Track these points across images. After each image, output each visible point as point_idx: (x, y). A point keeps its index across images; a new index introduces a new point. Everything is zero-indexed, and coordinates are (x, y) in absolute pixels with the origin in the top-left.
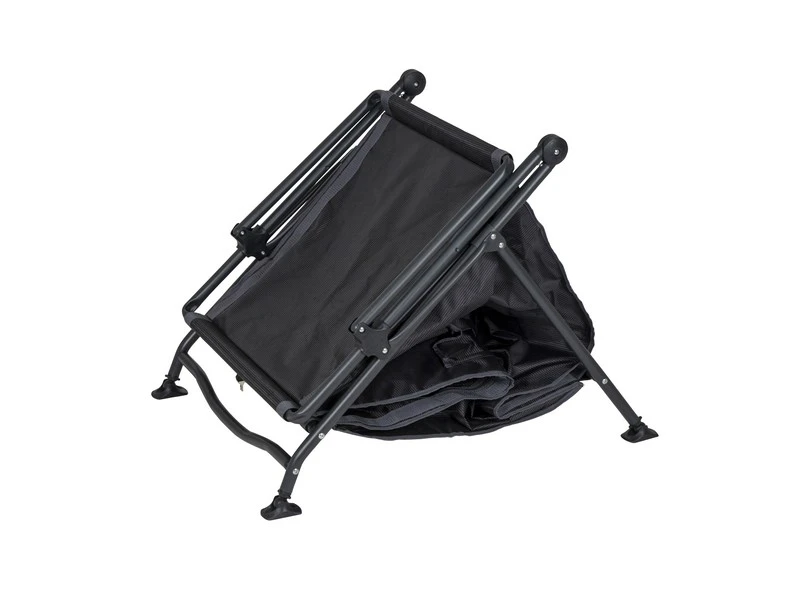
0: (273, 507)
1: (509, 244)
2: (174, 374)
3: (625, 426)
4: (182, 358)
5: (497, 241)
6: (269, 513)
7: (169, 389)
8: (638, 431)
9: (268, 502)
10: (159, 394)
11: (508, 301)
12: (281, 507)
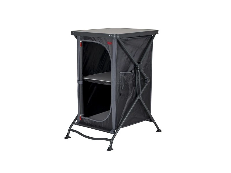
2: (68, 133)
5: (141, 97)
6: (108, 150)
8: (159, 130)
10: (66, 138)
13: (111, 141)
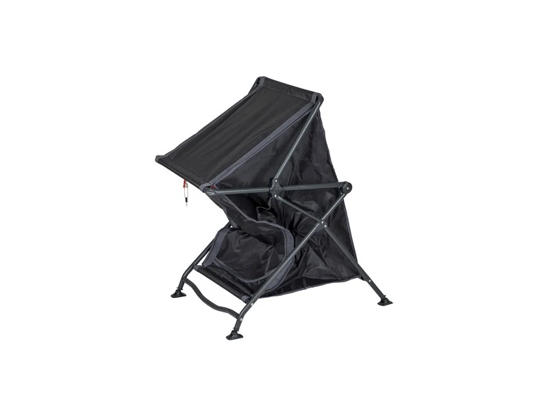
0: (231, 335)
1: (328, 226)
2: (180, 287)
3: (379, 300)
4: (184, 280)
5: (324, 224)
6: (229, 338)
7: (178, 294)
8: (384, 301)
9: (229, 333)
10: (174, 296)
11: (323, 252)
12: (234, 335)
13: (239, 317)
